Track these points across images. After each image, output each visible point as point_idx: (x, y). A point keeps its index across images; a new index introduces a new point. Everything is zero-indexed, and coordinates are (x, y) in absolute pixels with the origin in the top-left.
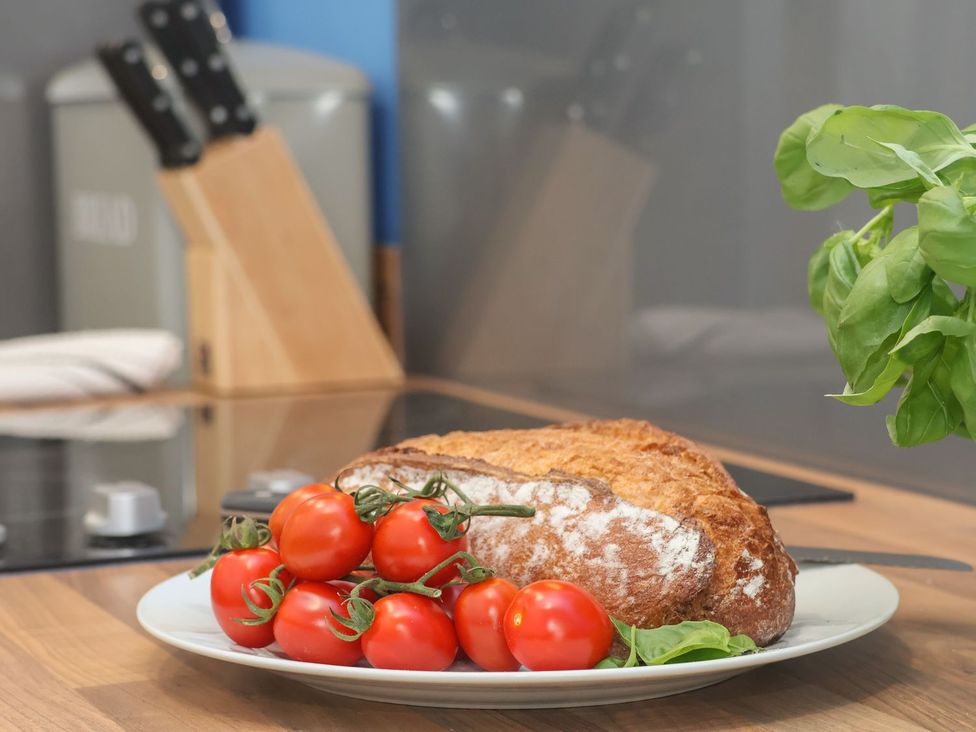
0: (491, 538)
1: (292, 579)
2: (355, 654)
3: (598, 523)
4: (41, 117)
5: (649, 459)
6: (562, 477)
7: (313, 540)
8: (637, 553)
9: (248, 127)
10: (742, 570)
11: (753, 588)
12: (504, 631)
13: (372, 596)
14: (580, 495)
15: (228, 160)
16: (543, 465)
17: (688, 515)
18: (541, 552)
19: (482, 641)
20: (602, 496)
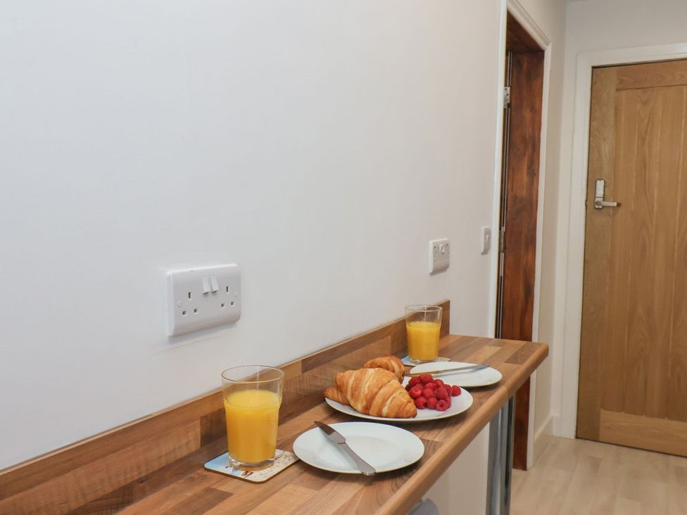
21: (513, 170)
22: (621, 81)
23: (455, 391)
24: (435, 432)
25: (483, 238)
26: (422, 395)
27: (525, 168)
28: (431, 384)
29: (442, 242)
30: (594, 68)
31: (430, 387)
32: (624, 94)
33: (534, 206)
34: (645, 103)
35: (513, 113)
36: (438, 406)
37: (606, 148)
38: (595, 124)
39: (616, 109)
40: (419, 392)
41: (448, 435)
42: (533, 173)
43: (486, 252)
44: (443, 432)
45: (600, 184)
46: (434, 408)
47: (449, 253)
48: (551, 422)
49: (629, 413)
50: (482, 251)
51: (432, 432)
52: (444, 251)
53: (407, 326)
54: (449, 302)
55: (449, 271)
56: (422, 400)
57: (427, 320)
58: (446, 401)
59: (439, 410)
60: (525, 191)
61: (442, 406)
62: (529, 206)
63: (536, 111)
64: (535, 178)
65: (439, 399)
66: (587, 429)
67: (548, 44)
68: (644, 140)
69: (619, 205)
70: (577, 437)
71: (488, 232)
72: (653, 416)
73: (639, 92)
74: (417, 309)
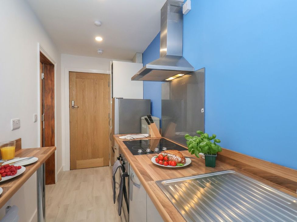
0: (170, 158)
1: (160, 160)
2: (163, 164)
3: (176, 157)
4: (141, 119)
5: (178, 154)
6: (174, 155)
7: (161, 158)
8: (178, 159)
9: (153, 123)
10: (183, 160)
11: (184, 161)
12: (171, 164)
13: (164, 161)
14: (175, 156)
15: (152, 124)
16: (172, 153)
17: (180, 157)
18: (173, 159)
19: (170, 164)
20: (176, 156)
21: (46, 97)
22: (77, 76)
23: (19, 168)
24: (9, 183)
25: (34, 118)
26: (5, 172)
27: (50, 96)
28: (8, 168)
29: (16, 120)
30: (69, 72)
31: (8, 169)
32: (78, 79)
33: (53, 108)
34: (83, 82)
35: (45, 81)
36: (11, 174)
37: (74, 93)
38: (71, 86)
39: (76, 83)
40: (3, 171)
41: (15, 183)
42: (53, 98)
43: (36, 121)
44: (13, 182)
45: (73, 102)
46: (10, 175)
47: (20, 123)
48: (63, 168)
49: (84, 160)
50: (34, 121)
51: (8, 184)
52: (17, 122)
53: (1, 149)
54: (21, 139)
55: (20, 128)
56: (5, 174)
57: (10, 146)
58: (15, 172)
59: (12, 176)
60: (50, 103)
61: (13, 174)
62: (52, 107)
63: (53, 81)
64: (53, 100)
65: (12, 172)
66: (73, 166)
67: (55, 63)
68: (83, 91)
69: (78, 107)
70: (70, 170)
71: (36, 116)
72: (90, 159)
73: (82, 79)
74: (5, 143)
